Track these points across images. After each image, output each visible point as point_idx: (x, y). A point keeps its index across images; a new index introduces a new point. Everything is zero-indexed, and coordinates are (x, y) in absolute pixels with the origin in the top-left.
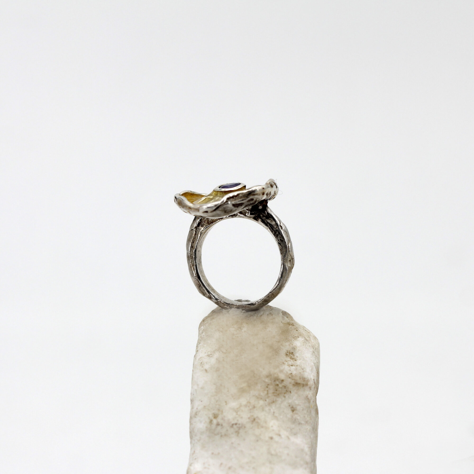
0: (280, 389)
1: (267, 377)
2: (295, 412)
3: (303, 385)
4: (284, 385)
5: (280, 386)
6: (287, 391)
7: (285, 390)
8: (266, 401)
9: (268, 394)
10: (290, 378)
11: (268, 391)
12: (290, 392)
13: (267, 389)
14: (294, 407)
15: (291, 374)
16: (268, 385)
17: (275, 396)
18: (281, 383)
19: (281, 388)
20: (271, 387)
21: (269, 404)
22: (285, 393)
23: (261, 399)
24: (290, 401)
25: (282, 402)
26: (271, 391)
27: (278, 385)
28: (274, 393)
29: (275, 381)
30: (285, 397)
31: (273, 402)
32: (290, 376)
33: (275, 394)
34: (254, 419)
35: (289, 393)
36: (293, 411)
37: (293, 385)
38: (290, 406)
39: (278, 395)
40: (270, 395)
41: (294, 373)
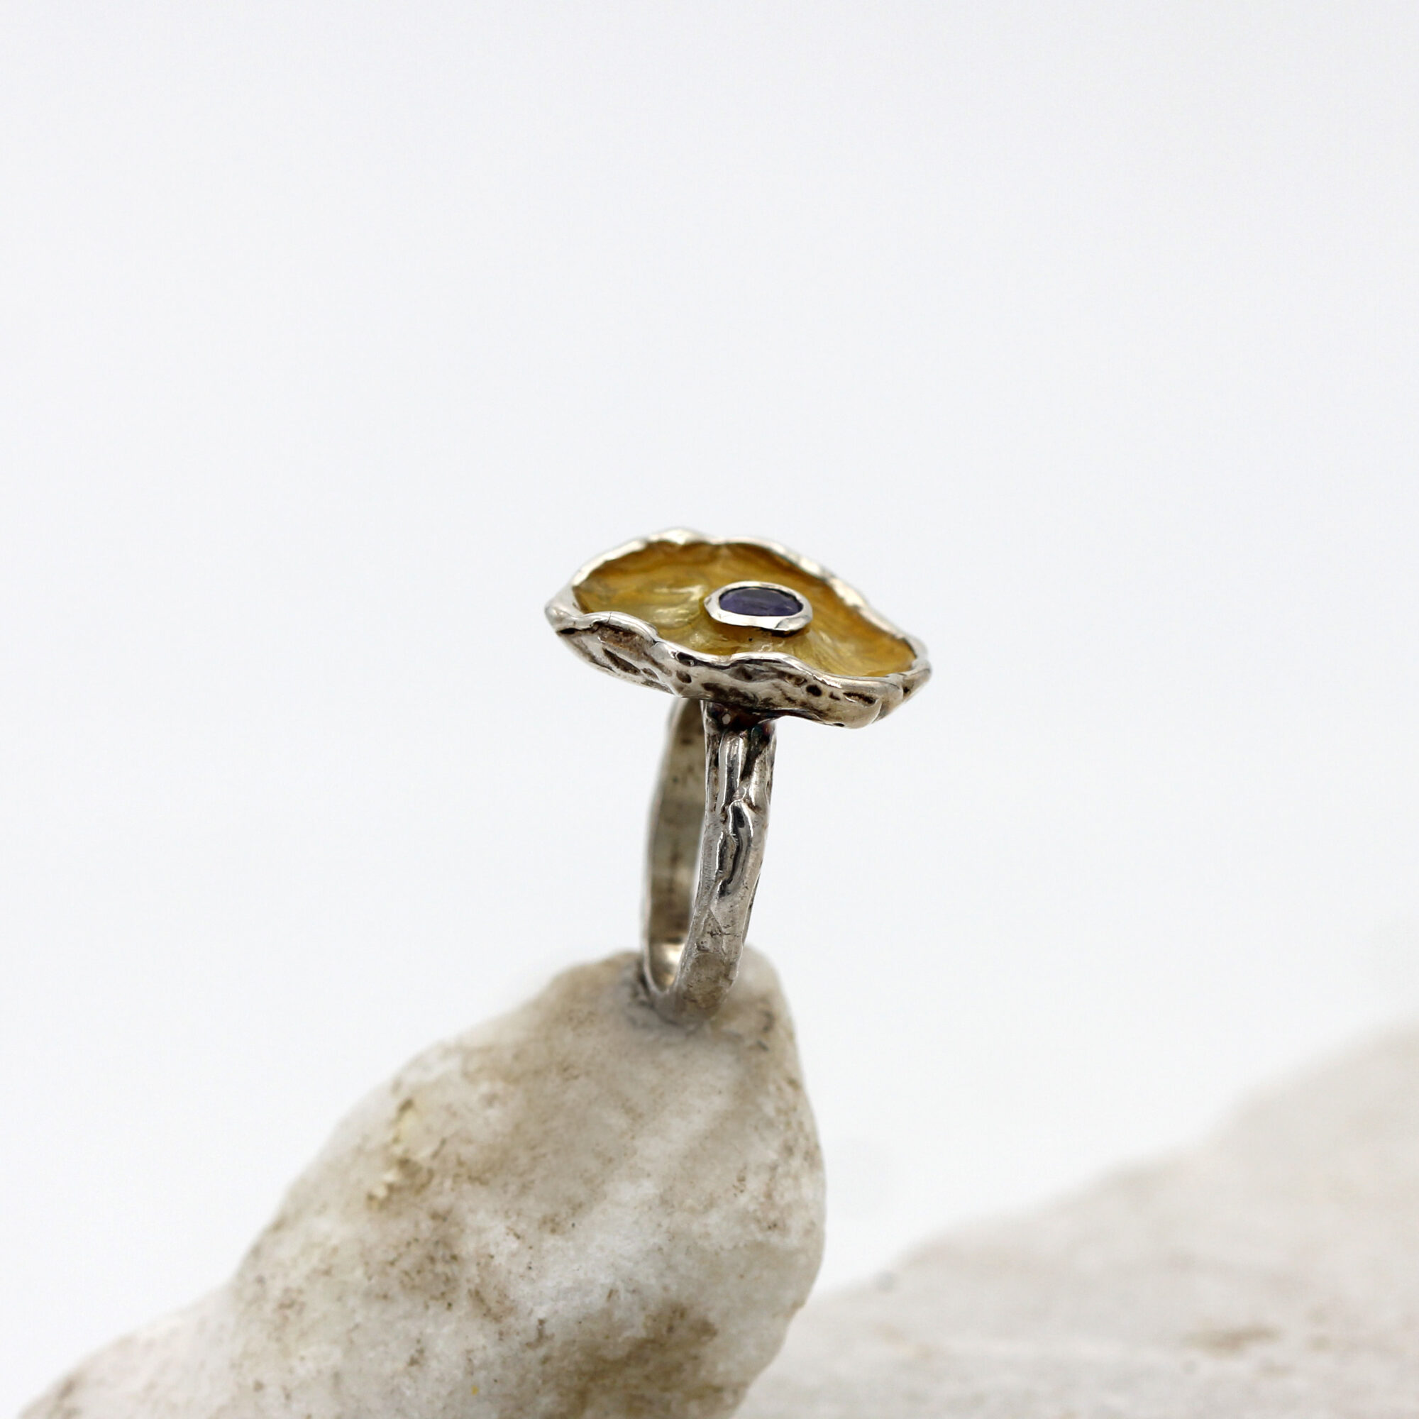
0: (430, 1276)
1: (435, 1216)
2: (414, 1369)
3: (488, 1313)
4: (450, 1274)
5: (440, 1268)
6: (443, 1294)
7: (443, 1288)
8: (370, 1278)
9: (392, 1263)
10: (478, 1264)
11: (400, 1255)
12: (450, 1305)
13: (403, 1249)
14: (427, 1354)
15: (492, 1257)
16: (416, 1240)
17: (402, 1282)
18: (447, 1262)
19: (436, 1276)
20: (417, 1252)
21: (368, 1295)
22: (433, 1298)
23: (367, 1264)
24: (430, 1330)
25: (407, 1316)
26: (406, 1264)
27: (432, 1260)
28: (406, 1273)
29: (437, 1243)
30: (427, 1307)
31: (385, 1297)
32: (483, 1261)
33: (406, 1279)
34: (290, 1306)
35: (446, 1305)
36: (413, 1362)
37: (469, 1291)
38: (419, 1341)
39: (413, 1288)
40: (394, 1272)
41: (500, 1260)
